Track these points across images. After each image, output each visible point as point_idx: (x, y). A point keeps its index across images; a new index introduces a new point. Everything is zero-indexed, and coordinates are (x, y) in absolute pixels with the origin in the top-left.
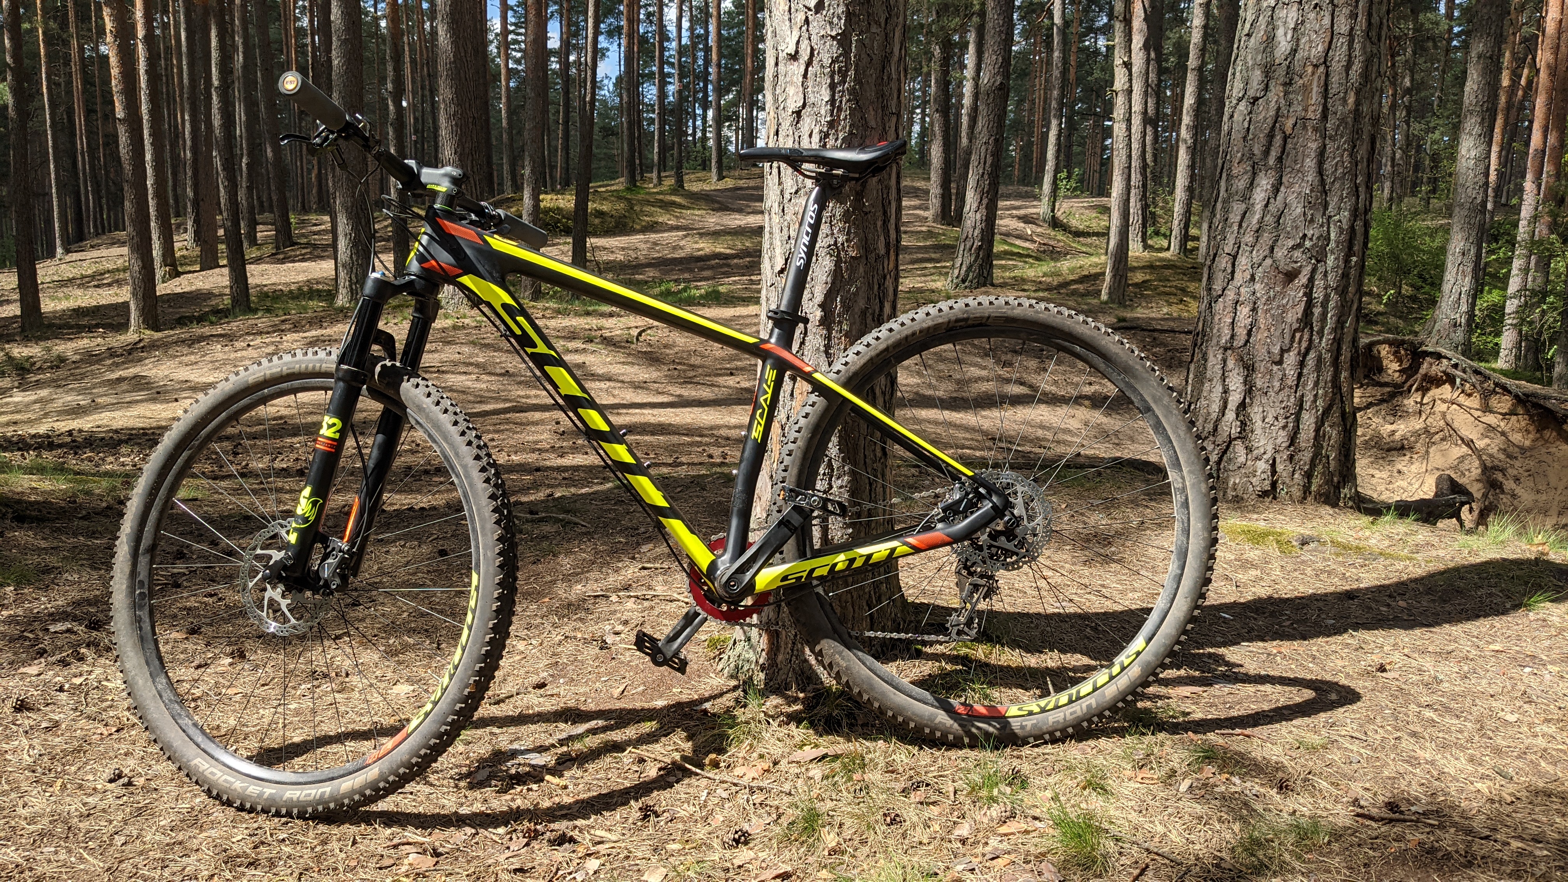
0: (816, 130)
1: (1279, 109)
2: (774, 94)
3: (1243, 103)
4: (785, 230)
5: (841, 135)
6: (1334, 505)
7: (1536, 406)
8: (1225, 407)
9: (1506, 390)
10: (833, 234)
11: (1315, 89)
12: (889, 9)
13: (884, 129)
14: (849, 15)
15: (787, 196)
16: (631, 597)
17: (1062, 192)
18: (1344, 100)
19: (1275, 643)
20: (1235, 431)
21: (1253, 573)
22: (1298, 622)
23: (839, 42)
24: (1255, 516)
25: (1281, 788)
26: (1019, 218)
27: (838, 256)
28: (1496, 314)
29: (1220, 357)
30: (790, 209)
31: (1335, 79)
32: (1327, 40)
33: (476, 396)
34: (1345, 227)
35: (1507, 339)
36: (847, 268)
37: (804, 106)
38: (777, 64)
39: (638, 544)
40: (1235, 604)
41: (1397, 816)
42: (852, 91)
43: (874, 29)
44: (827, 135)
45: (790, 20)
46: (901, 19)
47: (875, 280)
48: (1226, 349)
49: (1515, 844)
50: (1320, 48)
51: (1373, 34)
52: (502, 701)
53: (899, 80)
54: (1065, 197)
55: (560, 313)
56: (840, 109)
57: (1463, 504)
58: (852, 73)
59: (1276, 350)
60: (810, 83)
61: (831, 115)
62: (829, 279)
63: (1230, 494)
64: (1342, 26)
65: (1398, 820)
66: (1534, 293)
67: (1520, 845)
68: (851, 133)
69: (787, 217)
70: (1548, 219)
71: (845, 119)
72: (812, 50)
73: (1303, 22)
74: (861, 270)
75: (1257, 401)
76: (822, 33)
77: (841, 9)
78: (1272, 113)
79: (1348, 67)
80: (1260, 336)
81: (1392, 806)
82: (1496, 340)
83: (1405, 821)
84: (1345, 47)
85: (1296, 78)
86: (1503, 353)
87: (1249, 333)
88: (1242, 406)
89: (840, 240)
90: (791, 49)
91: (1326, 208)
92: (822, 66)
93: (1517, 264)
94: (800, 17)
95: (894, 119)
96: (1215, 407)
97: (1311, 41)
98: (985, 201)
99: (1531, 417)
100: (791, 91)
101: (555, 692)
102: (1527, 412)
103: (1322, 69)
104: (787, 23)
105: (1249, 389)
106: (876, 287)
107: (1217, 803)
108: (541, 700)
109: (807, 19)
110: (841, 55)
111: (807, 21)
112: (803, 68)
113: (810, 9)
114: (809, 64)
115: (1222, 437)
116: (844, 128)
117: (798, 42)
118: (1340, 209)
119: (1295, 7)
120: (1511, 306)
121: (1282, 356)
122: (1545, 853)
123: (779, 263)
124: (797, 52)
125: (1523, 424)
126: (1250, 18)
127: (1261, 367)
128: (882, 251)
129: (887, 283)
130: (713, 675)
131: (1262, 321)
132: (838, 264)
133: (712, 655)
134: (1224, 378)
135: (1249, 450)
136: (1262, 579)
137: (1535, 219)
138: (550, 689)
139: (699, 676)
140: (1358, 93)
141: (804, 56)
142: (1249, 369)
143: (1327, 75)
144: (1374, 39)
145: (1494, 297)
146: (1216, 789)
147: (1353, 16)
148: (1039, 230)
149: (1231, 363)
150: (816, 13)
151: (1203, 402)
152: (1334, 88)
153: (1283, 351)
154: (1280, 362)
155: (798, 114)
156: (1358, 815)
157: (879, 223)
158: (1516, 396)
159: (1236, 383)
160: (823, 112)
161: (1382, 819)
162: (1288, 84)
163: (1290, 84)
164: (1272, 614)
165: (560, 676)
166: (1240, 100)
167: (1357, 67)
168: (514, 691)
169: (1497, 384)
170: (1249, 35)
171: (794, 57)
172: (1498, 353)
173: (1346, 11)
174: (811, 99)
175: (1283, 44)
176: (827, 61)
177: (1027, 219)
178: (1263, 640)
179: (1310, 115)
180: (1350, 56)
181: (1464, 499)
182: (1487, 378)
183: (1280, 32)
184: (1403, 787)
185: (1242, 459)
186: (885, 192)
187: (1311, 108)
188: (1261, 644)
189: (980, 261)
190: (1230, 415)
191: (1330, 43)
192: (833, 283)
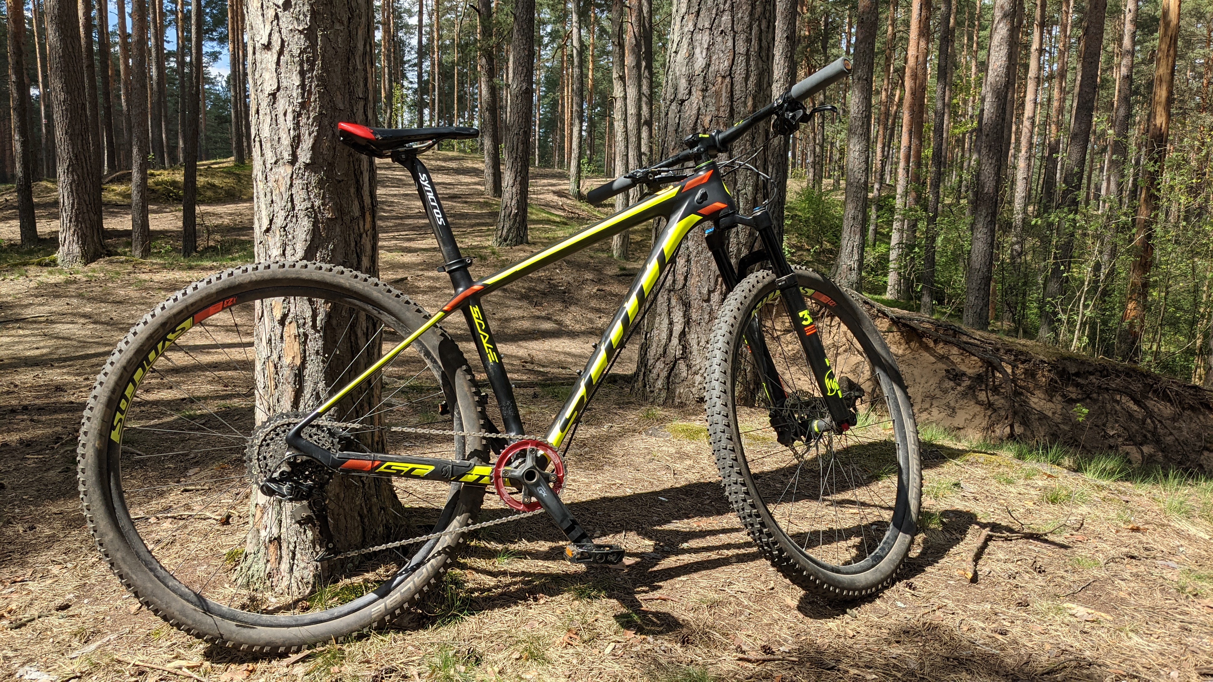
0: (290, 110)
1: (699, 109)
2: (254, 79)
3: (674, 104)
4: (269, 195)
5: (312, 115)
6: (752, 406)
7: (905, 325)
8: (671, 335)
9: (885, 315)
10: (309, 199)
11: (724, 94)
12: (351, 10)
13: (352, 111)
14: (314, 14)
15: (269, 166)
16: (167, 518)
17: (584, 174)
18: (745, 103)
19: (695, 519)
20: (679, 353)
21: (688, 462)
22: (715, 500)
23: (305, 35)
24: (694, 418)
25: (683, 642)
26: (554, 192)
27: (316, 217)
28: (883, 261)
29: (666, 297)
30: (271, 178)
31: (737, 87)
32: (731, 57)
33: (80, 342)
34: (750, 198)
35: (892, 278)
36: (324, 228)
37: (278, 89)
38: (254, 53)
39: (186, 469)
40: (672, 489)
41: (769, 657)
42: (320, 78)
43: (337, 26)
44: (299, 115)
45: (263, 15)
46: (363, 19)
47: (352, 238)
48: (670, 291)
49: (853, 671)
50: (726, 64)
51: (763, 54)
52: (24, 625)
53: (365, 70)
54: (587, 177)
55: (165, 268)
56: (310, 93)
57: (857, 397)
58: (319, 62)
59: (705, 291)
60: (283, 70)
61: (303, 97)
62: (308, 238)
63: (677, 401)
64: (741, 48)
65: (769, 660)
66: (907, 246)
67: (856, 672)
68: (320, 113)
69: (269, 184)
70: (914, 194)
71: (315, 101)
72: (283, 41)
73: (713, 44)
74: (338, 229)
75: (693, 330)
76: (291, 27)
77: (306, 8)
78: (695, 112)
79: (747, 79)
80: (693, 281)
81: (766, 649)
82: (885, 279)
83: (774, 660)
84: (744, 64)
85: (710, 86)
86: (889, 288)
87: (686, 279)
88: (683, 334)
89: (316, 204)
90: (265, 41)
91: (735, 183)
92: (292, 56)
93: (896, 225)
94: (271, 13)
95: (362, 103)
96: (664, 335)
97: (719, 58)
98: (519, 179)
99: (902, 333)
100: (267, 76)
101: (76, 612)
102: (899, 330)
103: (728, 79)
104: (261, 18)
105: (688, 322)
106: (353, 244)
107: (633, 661)
108: (62, 621)
109: (277, 15)
110: (308, 47)
111: (277, 16)
112: (275, 57)
113: (279, 7)
114: (281, 53)
115: (670, 358)
116: (315, 108)
117: (270, 35)
118: (745, 184)
119: (707, 33)
120: (893, 255)
121: (709, 295)
122: (874, 676)
123: (265, 224)
124: (269, 43)
125: (897, 338)
126: (676, 40)
127: (695, 304)
128: (357, 213)
129: (363, 241)
130: (227, 586)
131: (694, 269)
132: (315, 223)
133: (230, 567)
134: (669, 313)
135: (689, 367)
136: (693, 467)
137: (906, 194)
138: (72, 611)
139: (214, 587)
140: (754, 99)
141: (276, 46)
142: (687, 306)
143: (732, 84)
144: (764, 58)
145: (882, 249)
146: (634, 649)
147: (748, 40)
148: (569, 202)
149: (674, 302)
150: (285, 10)
151: (655, 332)
152: (737, 94)
153: (710, 292)
154: (708, 300)
155: (273, 96)
156: (740, 659)
157: (352, 190)
158: (892, 319)
159: (678, 316)
160: (295, 95)
161: (758, 661)
162: (705, 90)
163: (706, 90)
164: (698, 495)
165: (85, 597)
166: (672, 101)
167: (752, 79)
168: (36, 614)
169: (879, 311)
170: (676, 52)
171: (267, 47)
172: (886, 288)
173: (743, 36)
174: (284, 84)
175: (700, 61)
176: (296, 52)
177: (560, 194)
178: (688, 518)
179: (721, 114)
180: (747, 70)
181: (857, 394)
182: (873, 306)
183: (698, 51)
184: (776, 631)
185: (684, 374)
186: (357, 164)
187: (722, 109)
188: (686, 521)
189: (517, 225)
190: (675, 341)
191: (733, 60)
192: (312, 240)
